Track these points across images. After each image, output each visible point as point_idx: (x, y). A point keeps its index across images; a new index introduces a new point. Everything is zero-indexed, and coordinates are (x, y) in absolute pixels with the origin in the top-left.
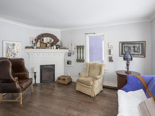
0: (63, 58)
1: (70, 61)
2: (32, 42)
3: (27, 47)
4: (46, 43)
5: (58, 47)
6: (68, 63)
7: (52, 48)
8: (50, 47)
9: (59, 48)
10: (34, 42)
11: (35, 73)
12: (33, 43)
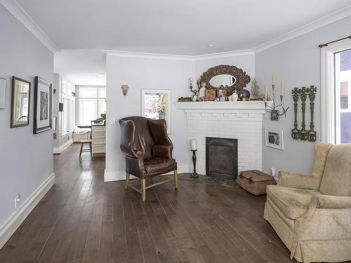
0: (261, 123)
1: (276, 134)
2: (191, 88)
3: (181, 99)
4: (216, 88)
5: (243, 96)
6: (273, 138)
7: (230, 98)
8: (223, 98)
9: (244, 99)
10: (195, 87)
11: (194, 152)
12: (193, 89)
